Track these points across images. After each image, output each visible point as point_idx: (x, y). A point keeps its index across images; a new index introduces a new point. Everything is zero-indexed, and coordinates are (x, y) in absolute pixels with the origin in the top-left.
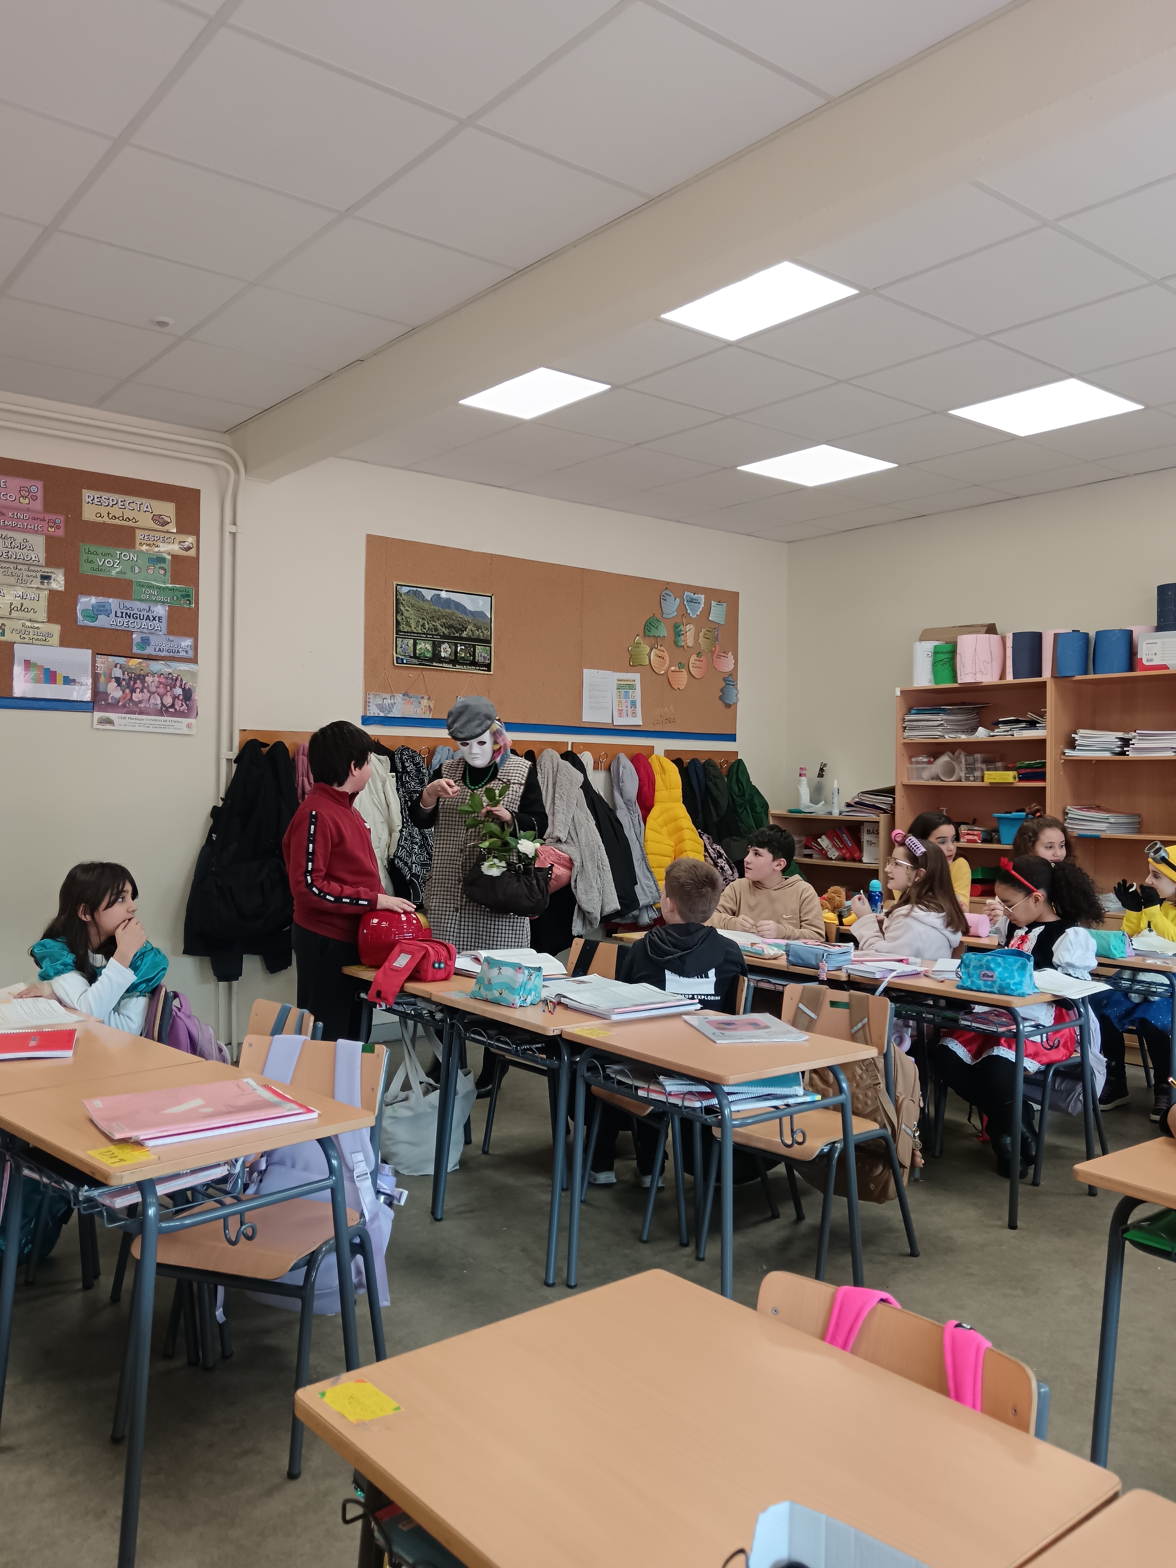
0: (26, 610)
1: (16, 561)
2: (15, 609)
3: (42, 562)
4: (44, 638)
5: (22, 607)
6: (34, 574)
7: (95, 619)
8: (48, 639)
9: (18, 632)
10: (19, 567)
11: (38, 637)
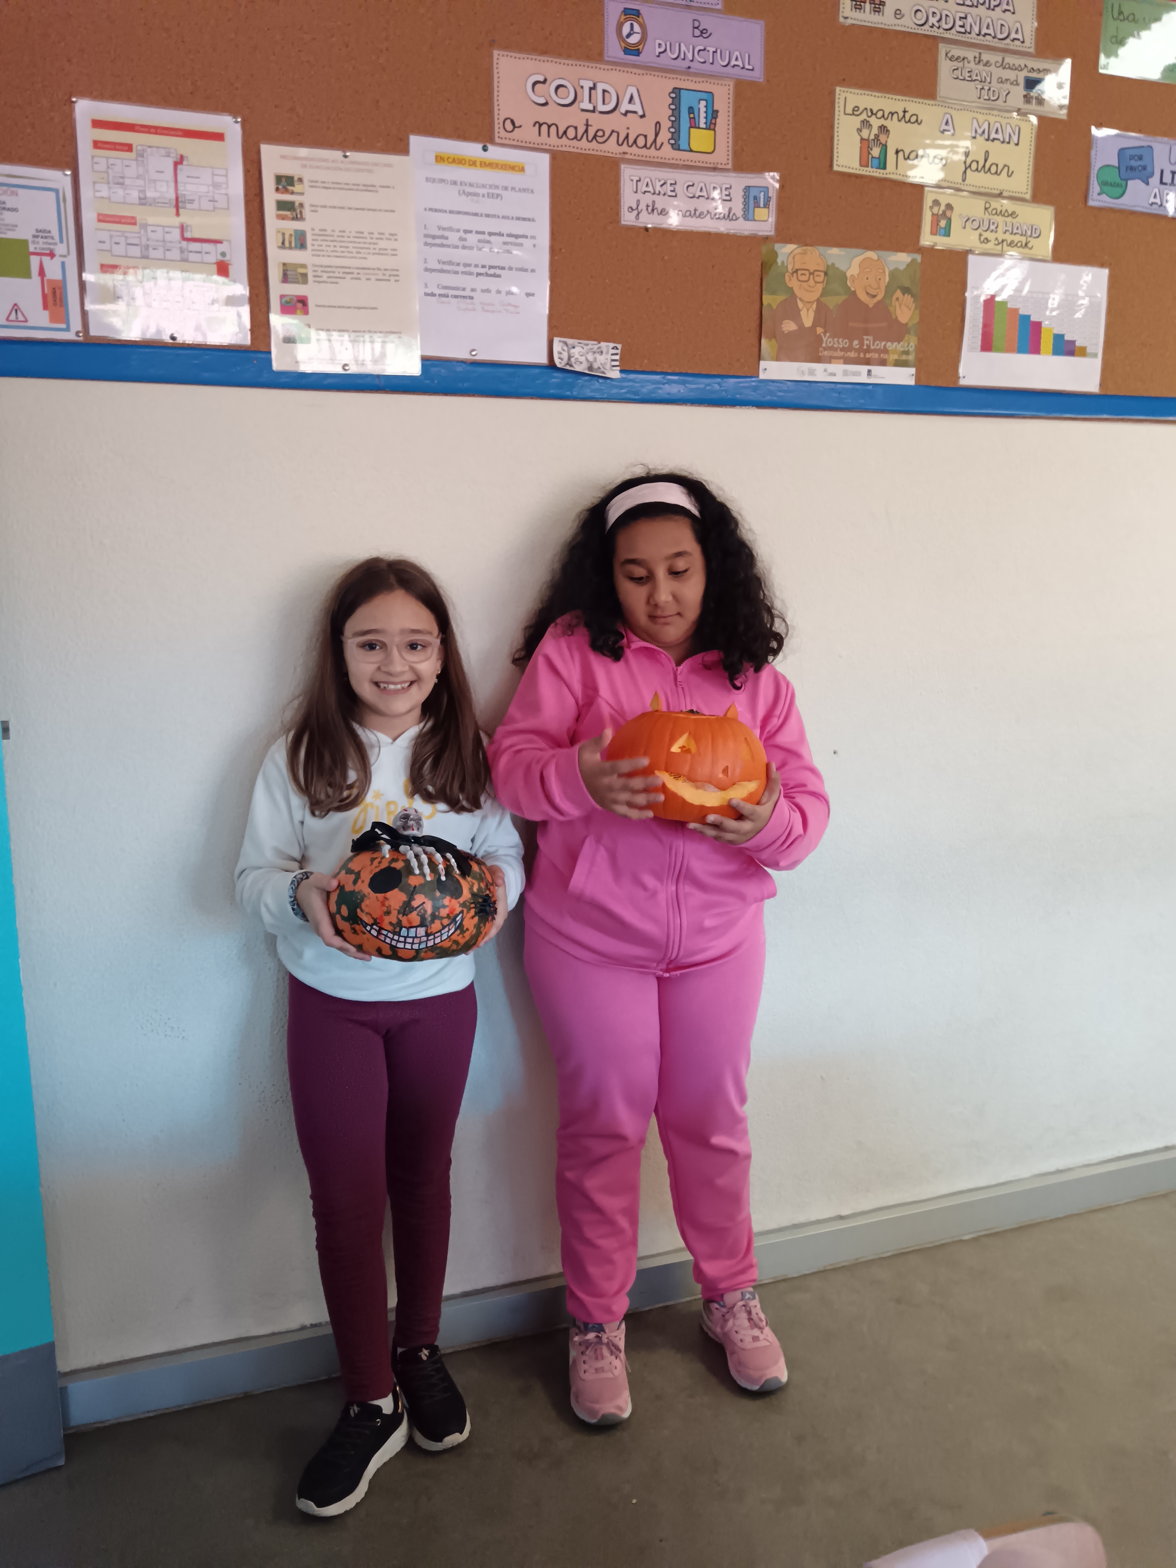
0: (993, 169)
1: (980, 40)
2: (974, 166)
3: (1030, 45)
4: (1023, 239)
5: (986, 161)
6: (1010, 75)
7: (1120, 191)
8: (1033, 242)
9: (976, 225)
10: (985, 57)
11: (1012, 237)
